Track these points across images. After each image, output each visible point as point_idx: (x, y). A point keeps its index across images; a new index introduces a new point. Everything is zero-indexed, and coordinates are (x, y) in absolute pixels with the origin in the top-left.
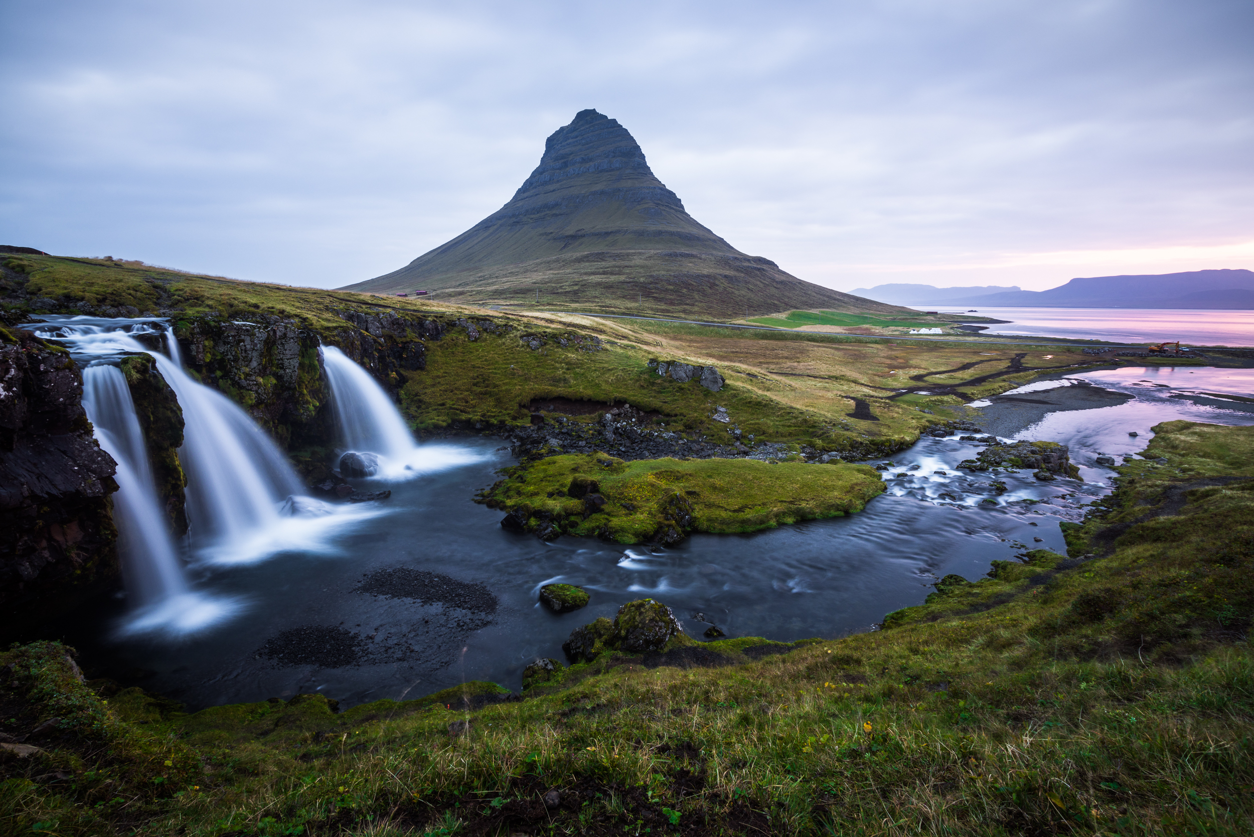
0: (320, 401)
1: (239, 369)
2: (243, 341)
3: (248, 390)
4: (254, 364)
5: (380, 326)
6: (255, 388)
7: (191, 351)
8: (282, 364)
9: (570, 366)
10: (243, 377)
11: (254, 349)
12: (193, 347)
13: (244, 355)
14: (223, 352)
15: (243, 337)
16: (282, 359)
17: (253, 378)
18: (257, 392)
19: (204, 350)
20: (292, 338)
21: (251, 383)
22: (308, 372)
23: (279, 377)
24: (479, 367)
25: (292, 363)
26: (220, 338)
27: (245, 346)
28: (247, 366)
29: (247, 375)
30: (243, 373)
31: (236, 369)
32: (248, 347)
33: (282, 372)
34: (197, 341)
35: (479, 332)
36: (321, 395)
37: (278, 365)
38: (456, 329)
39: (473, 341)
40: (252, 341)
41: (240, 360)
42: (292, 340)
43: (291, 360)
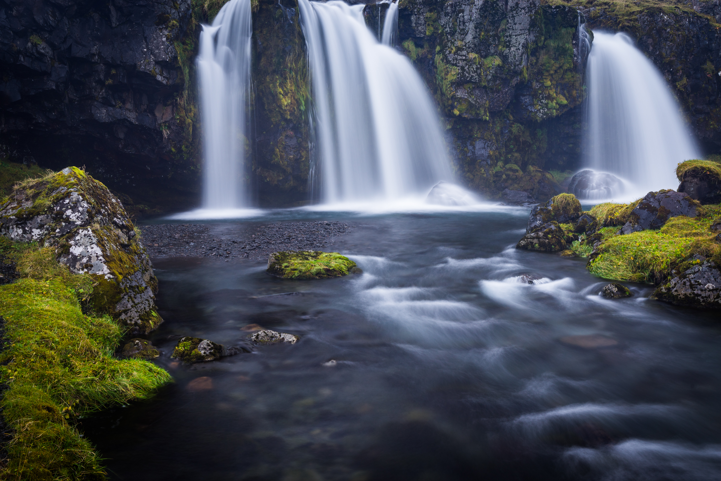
0: (571, 98)
1: (453, 43)
2: (463, 11)
3: (453, 65)
4: (469, 38)
6: (461, 63)
7: (410, 21)
8: (509, 41)
10: (454, 51)
11: (471, 20)
12: (413, 18)
13: (461, 27)
14: (444, 25)
15: (463, 6)
16: (510, 36)
17: (464, 53)
18: (463, 68)
19: (425, 22)
20: (524, 8)
21: (459, 57)
22: (556, 59)
23: (504, 58)
25: (519, 39)
26: (442, 10)
27: (463, 16)
28: (462, 40)
29: (459, 49)
30: (456, 47)
31: (451, 42)
32: (466, 17)
33: (507, 51)
34: (418, 12)
36: (574, 92)
37: (505, 42)
40: (471, 11)
41: (457, 34)
42: (523, 11)
43: (518, 37)
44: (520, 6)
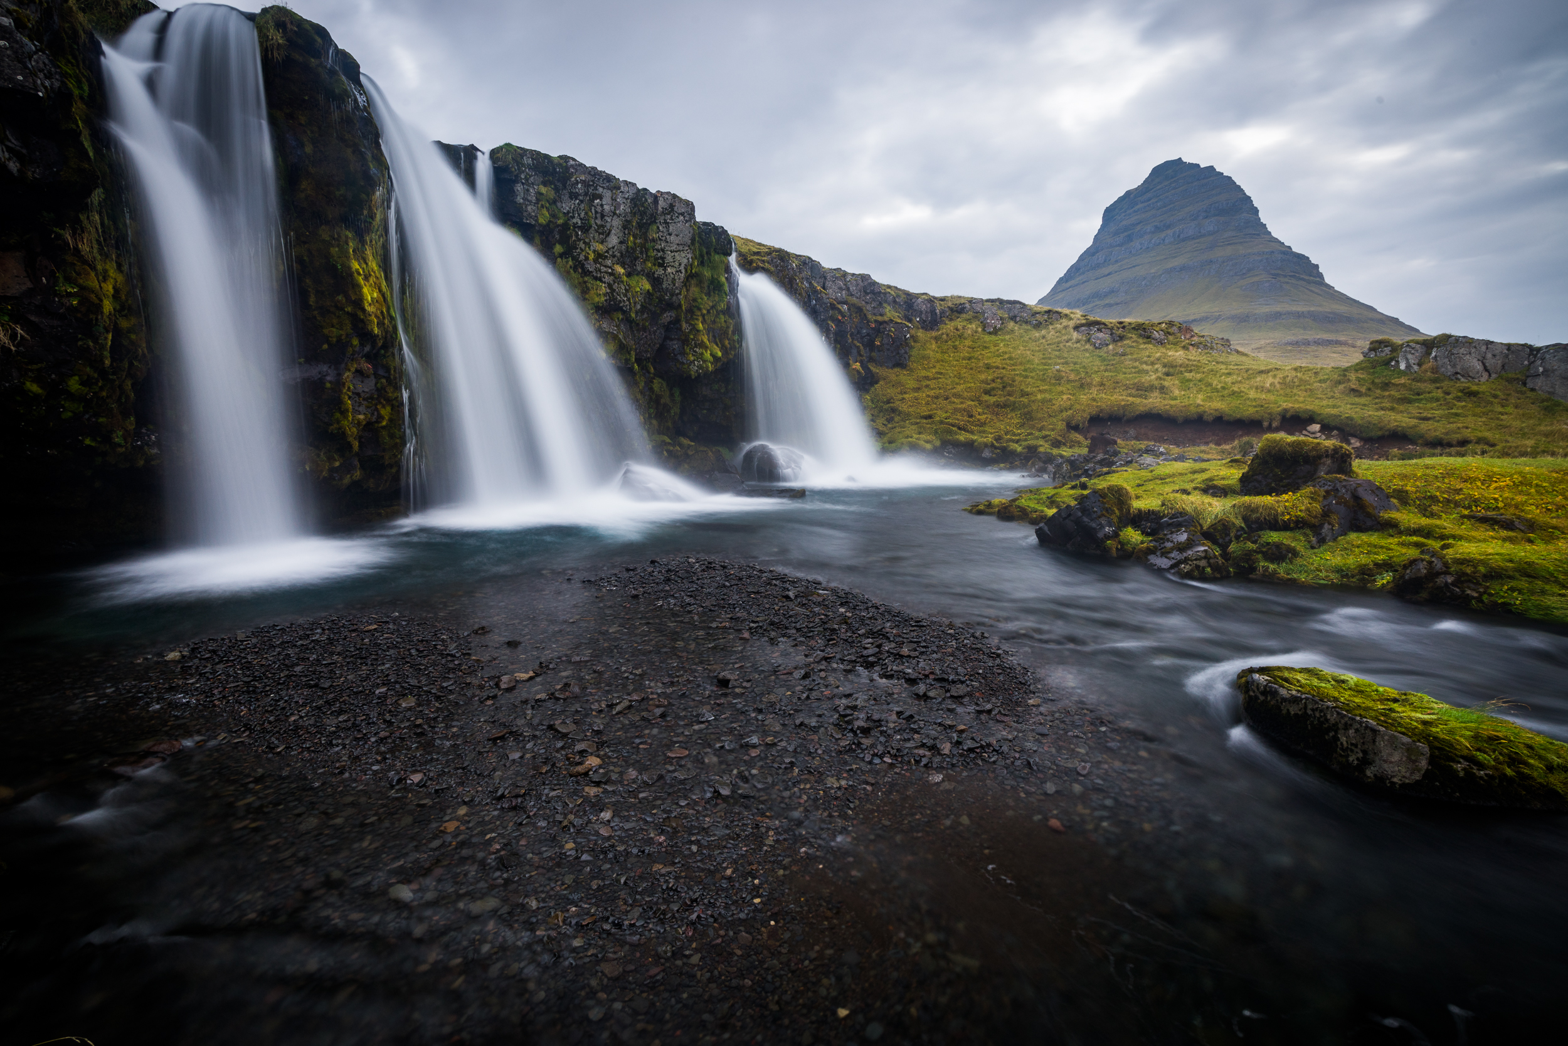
0: (723, 348)
1: (588, 244)
2: (600, 197)
3: (596, 278)
4: (613, 240)
5: (844, 287)
6: (607, 279)
7: (512, 192)
8: (663, 258)
9: (1171, 369)
10: (592, 256)
11: (615, 214)
12: (519, 188)
13: (599, 222)
14: (568, 212)
15: (601, 190)
16: (663, 250)
17: (608, 263)
18: (610, 286)
19: (538, 200)
20: (682, 214)
21: (603, 269)
22: (708, 294)
23: (656, 281)
24: (997, 368)
25: (678, 258)
26: (565, 187)
27: (602, 205)
28: (602, 243)
29: (599, 256)
30: (594, 251)
31: (585, 243)
32: (606, 207)
33: (660, 271)
34: (527, 179)
35: (1001, 319)
36: (727, 342)
37: (656, 259)
38: (964, 316)
39: (990, 333)
40: (614, 199)
41: (592, 230)
42: (681, 218)
43: (676, 254)
44: (675, 209)
